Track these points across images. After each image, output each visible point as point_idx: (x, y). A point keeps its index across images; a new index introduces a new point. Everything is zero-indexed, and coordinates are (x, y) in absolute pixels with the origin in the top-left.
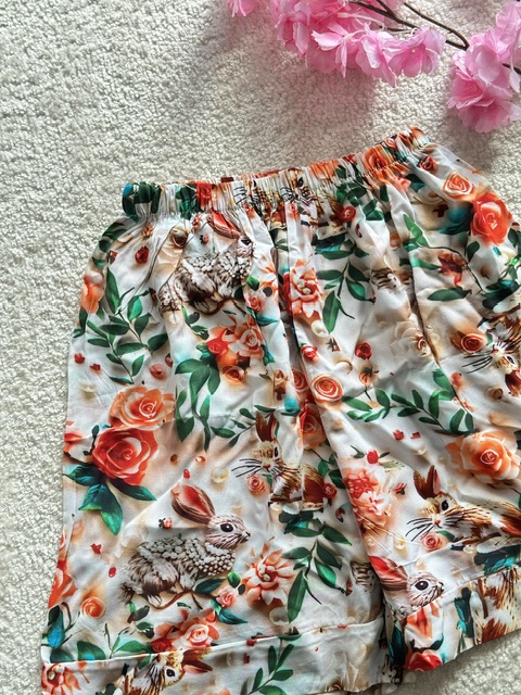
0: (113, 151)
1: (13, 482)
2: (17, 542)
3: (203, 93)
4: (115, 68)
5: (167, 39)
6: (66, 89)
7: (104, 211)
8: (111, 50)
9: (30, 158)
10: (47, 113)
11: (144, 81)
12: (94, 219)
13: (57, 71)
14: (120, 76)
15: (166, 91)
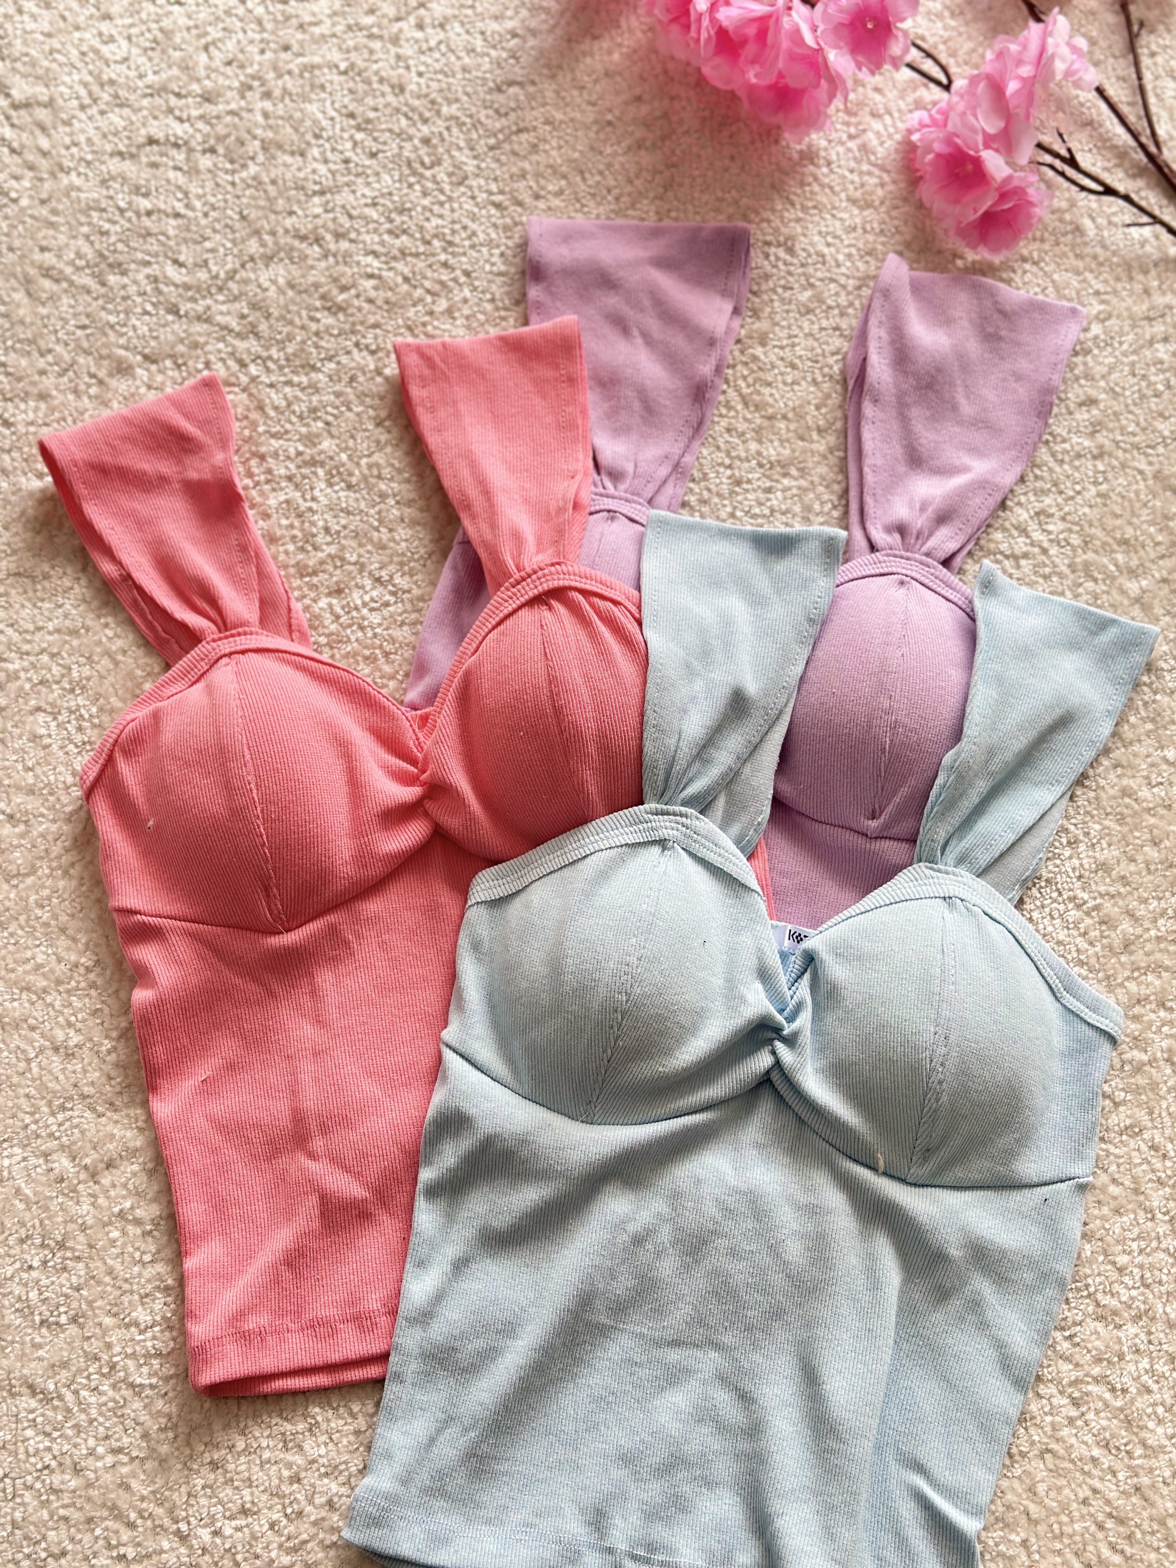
0: (316, 228)
1: (41, 717)
2: (27, 812)
3: (483, 165)
4: (346, 100)
5: (442, 72)
6: (260, 119)
7: (282, 318)
8: (345, 73)
9: (177, 215)
10: (221, 150)
11: (390, 131)
12: (263, 327)
13: (250, 88)
14: (352, 115)
15: (423, 151)
